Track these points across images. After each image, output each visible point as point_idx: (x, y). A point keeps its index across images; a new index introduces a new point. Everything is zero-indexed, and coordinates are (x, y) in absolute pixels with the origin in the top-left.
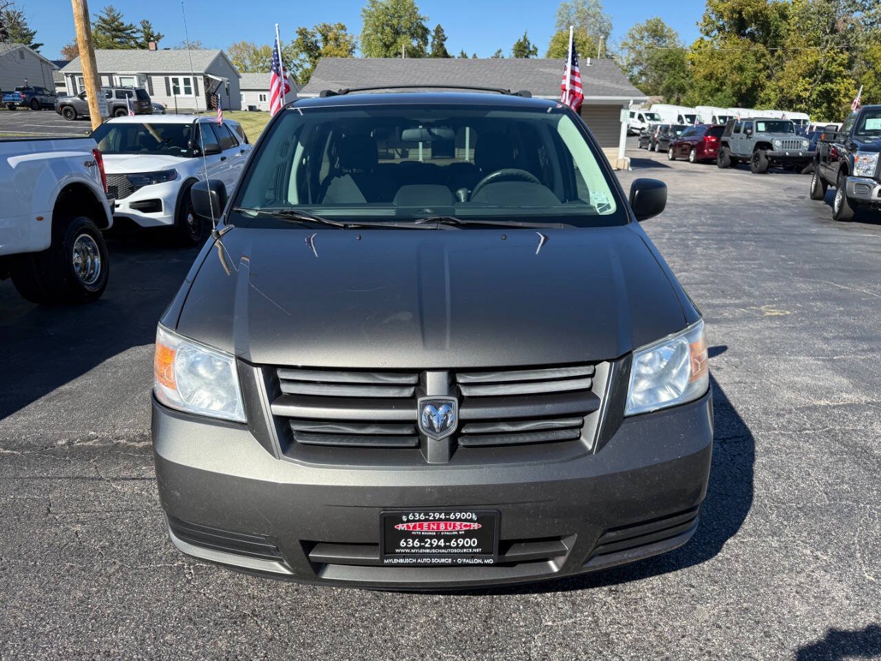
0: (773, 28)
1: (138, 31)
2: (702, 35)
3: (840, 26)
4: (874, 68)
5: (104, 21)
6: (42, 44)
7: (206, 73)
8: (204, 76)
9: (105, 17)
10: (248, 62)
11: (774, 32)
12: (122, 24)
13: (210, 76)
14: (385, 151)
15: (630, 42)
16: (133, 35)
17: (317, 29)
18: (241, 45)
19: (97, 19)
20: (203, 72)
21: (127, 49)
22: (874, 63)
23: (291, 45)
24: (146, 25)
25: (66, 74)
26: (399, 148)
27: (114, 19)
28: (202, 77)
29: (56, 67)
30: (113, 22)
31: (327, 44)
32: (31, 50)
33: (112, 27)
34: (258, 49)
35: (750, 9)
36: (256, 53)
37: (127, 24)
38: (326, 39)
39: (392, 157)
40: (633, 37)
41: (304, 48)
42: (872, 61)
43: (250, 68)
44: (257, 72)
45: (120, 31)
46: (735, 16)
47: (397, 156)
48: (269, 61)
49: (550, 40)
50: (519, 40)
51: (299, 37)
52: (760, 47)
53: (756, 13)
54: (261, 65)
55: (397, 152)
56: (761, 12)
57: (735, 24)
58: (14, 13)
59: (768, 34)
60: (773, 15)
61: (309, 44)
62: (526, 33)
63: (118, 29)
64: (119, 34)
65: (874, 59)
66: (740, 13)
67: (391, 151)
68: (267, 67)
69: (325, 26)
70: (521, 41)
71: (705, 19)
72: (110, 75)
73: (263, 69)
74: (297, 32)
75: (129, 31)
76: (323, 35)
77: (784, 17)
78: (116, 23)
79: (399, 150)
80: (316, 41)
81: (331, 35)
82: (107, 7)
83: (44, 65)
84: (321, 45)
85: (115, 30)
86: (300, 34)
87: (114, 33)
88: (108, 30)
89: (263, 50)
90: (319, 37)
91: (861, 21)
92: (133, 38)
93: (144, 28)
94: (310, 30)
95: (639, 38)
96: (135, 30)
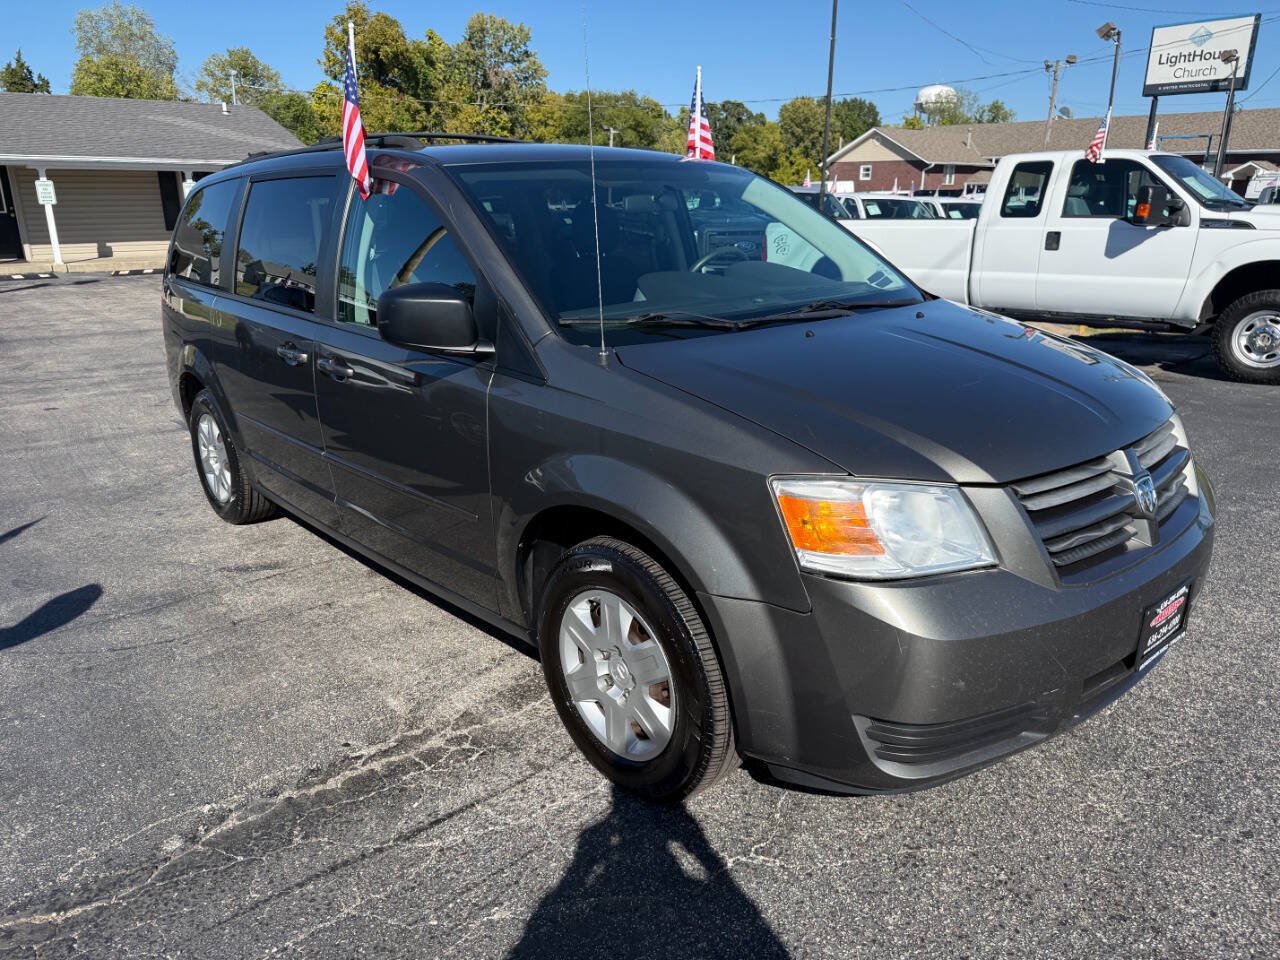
0: (421, 76)
2: (329, 79)
3: (493, 79)
4: (530, 132)
11: (423, 83)
15: (210, 81)
22: (529, 126)
35: (388, 49)
40: (213, 75)
42: (526, 123)
46: (372, 56)
49: (73, 69)
50: (9, 65)
52: (409, 99)
53: (396, 55)
56: (402, 54)
57: (371, 66)
59: (417, 84)
60: (418, 60)
62: (19, 53)
65: (528, 120)
66: (376, 52)
70: (14, 66)
71: (328, 58)
77: (431, 63)
91: (513, 76)
95: (222, 76)
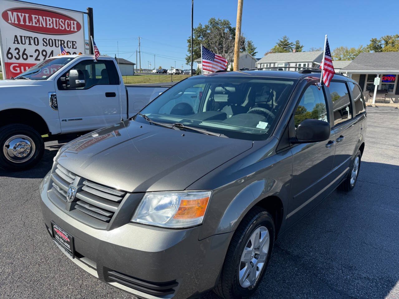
1: (294, 45)
5: (281, 42)
6: (257, 52)
7: (314, 61)
8: (313, 63)
9: (282, 40)
10: (342, 56)
12: (288, 43)
13: (315, 63)
14: (384, 99)
16: (292, 47)
17: (383, 38)
18: (340, 49)
19: (279, 41)
20: (312, 61)
21: (287, 52)
23: (366, 47)
24: (298, 42)
25: (259, 63)
26: (394, 98)
27: (285, 41)
28: (311, 63)
29: (257, 60)
30: (285, 42)
31: (387, 45)
32: (252, 56)
33: (284, 44)
34: (349, 50)
36: (347, 52)
37: (290, 42)
38: (387, 43)
39: (388, 102)
41: (373, 48)
43: (342, 59)
44: (346, 60)
45: (287, 45)
47: (391, 102)
48: (353, 55)
51: (372, 43)
54: (348, 57)
55: (392, 100)
58: (251, 41)
61: (376, 46)
63: (286, 45)
64: (286, 46)
67: (387, 99)
68: (351, 58)
69: (388, 37)
72: (274, 63)
73: (349, 59)
74: (371, 41)
75: (290, 45)
76: (385, 41)
78: (286, 42)
79: (394, 99)
80: (381, 45)
81: (390, 41)
82: (284, 36)
83: (253, 60)
84: (383, 46)
85: (285, 45)
86: (372, 42)
87: (284, 46)
88: (282, 45)
89: (351, 50)
90: (383, 42)
92: (291, 48)
93: (297, 43)
94: (378, 39)
96: (292, 45)
